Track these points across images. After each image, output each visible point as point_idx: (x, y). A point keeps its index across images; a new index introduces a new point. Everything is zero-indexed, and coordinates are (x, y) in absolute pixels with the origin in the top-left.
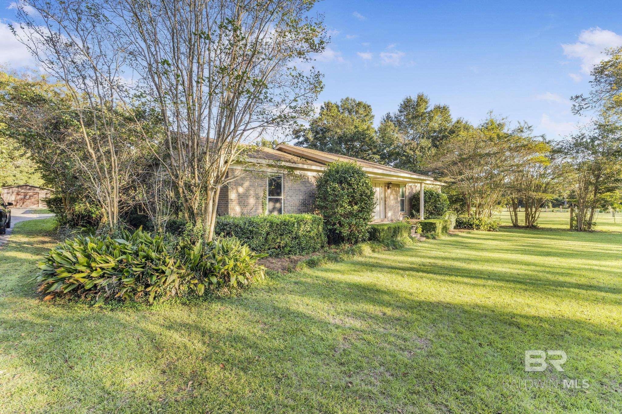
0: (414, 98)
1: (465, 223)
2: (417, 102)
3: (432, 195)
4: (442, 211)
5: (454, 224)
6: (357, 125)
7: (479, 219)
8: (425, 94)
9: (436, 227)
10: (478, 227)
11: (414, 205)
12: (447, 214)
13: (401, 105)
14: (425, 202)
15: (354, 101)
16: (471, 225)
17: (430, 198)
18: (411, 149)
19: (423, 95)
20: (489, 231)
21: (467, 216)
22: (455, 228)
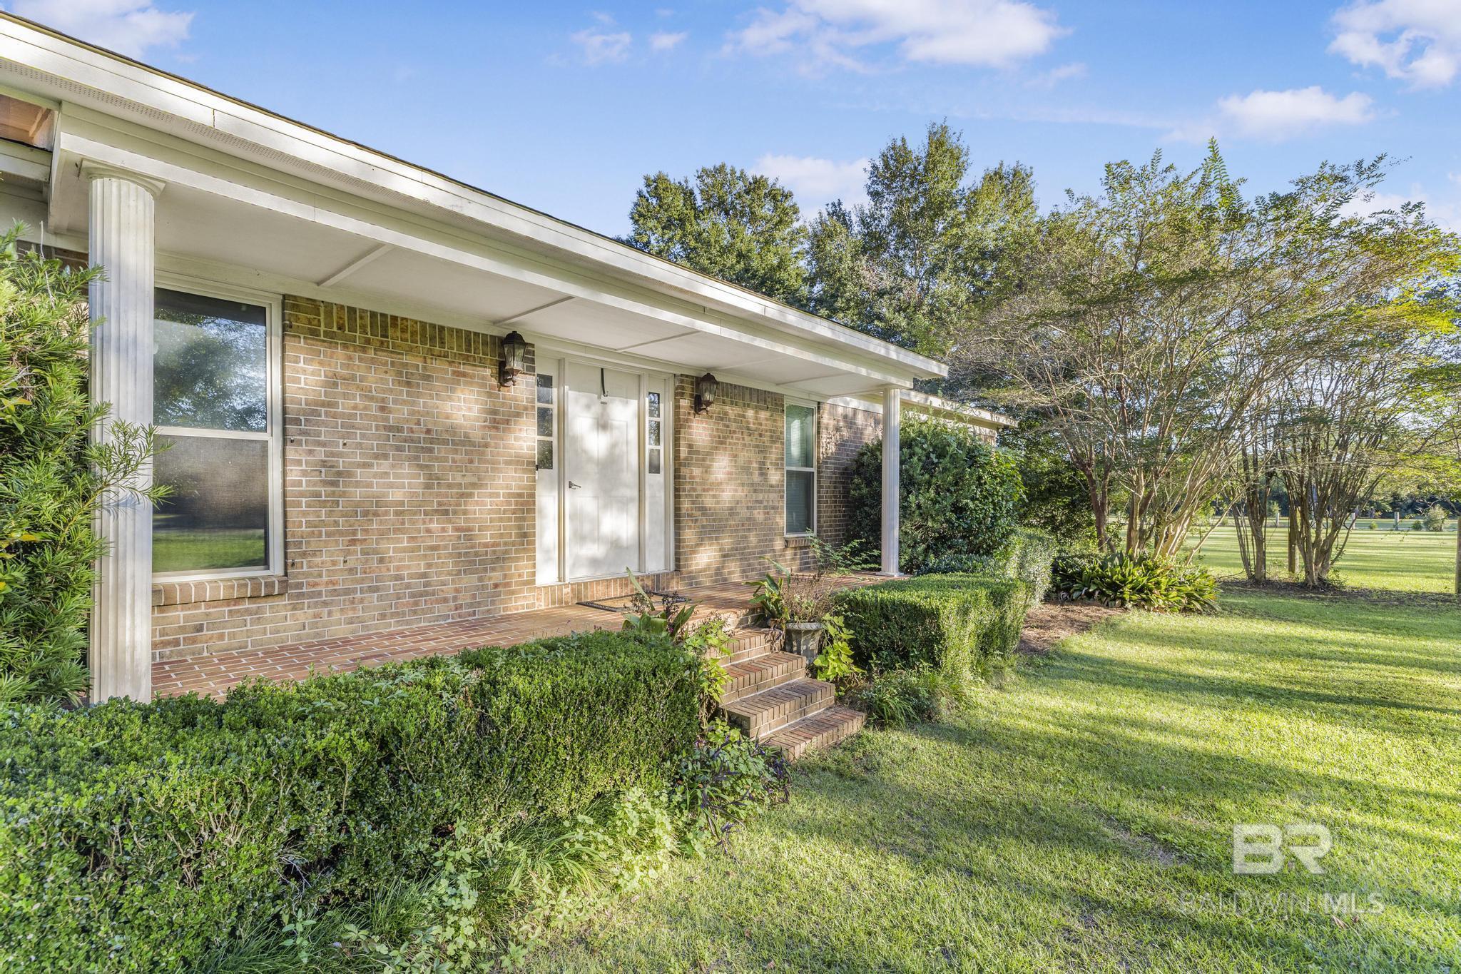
0: (918, 146)
1: (1091, 579)
2: (929, 155)
3: (941, 451)
4: (990, 529)
5: (1044, 583)
6: (744, 248)
7: (1142, 559)
8: (953, 127)
9: (939, 637)
10: (1143, 596)
11: (859, 503)
12: (1017, 542)
13: (875, 167)
14: (908, 484)
15: (742, 177)
16: (1115, 587)
17: (928, 467)
18: (899, 310)
19: (944, 129)
20: (1186, 610)
21: (1093, 548)
22: (1048, 599)
